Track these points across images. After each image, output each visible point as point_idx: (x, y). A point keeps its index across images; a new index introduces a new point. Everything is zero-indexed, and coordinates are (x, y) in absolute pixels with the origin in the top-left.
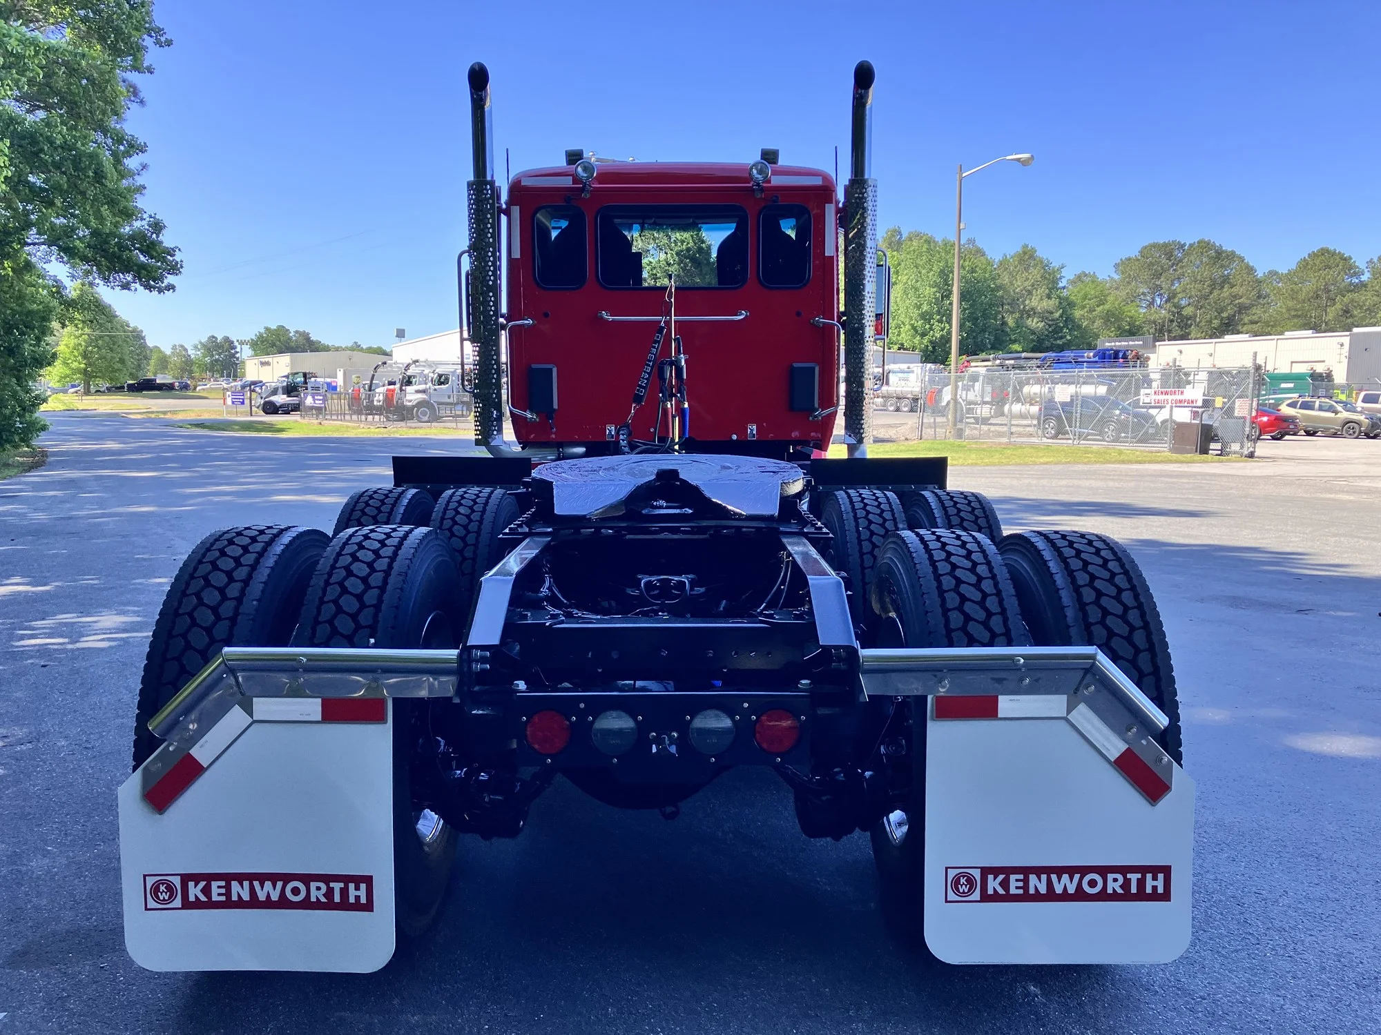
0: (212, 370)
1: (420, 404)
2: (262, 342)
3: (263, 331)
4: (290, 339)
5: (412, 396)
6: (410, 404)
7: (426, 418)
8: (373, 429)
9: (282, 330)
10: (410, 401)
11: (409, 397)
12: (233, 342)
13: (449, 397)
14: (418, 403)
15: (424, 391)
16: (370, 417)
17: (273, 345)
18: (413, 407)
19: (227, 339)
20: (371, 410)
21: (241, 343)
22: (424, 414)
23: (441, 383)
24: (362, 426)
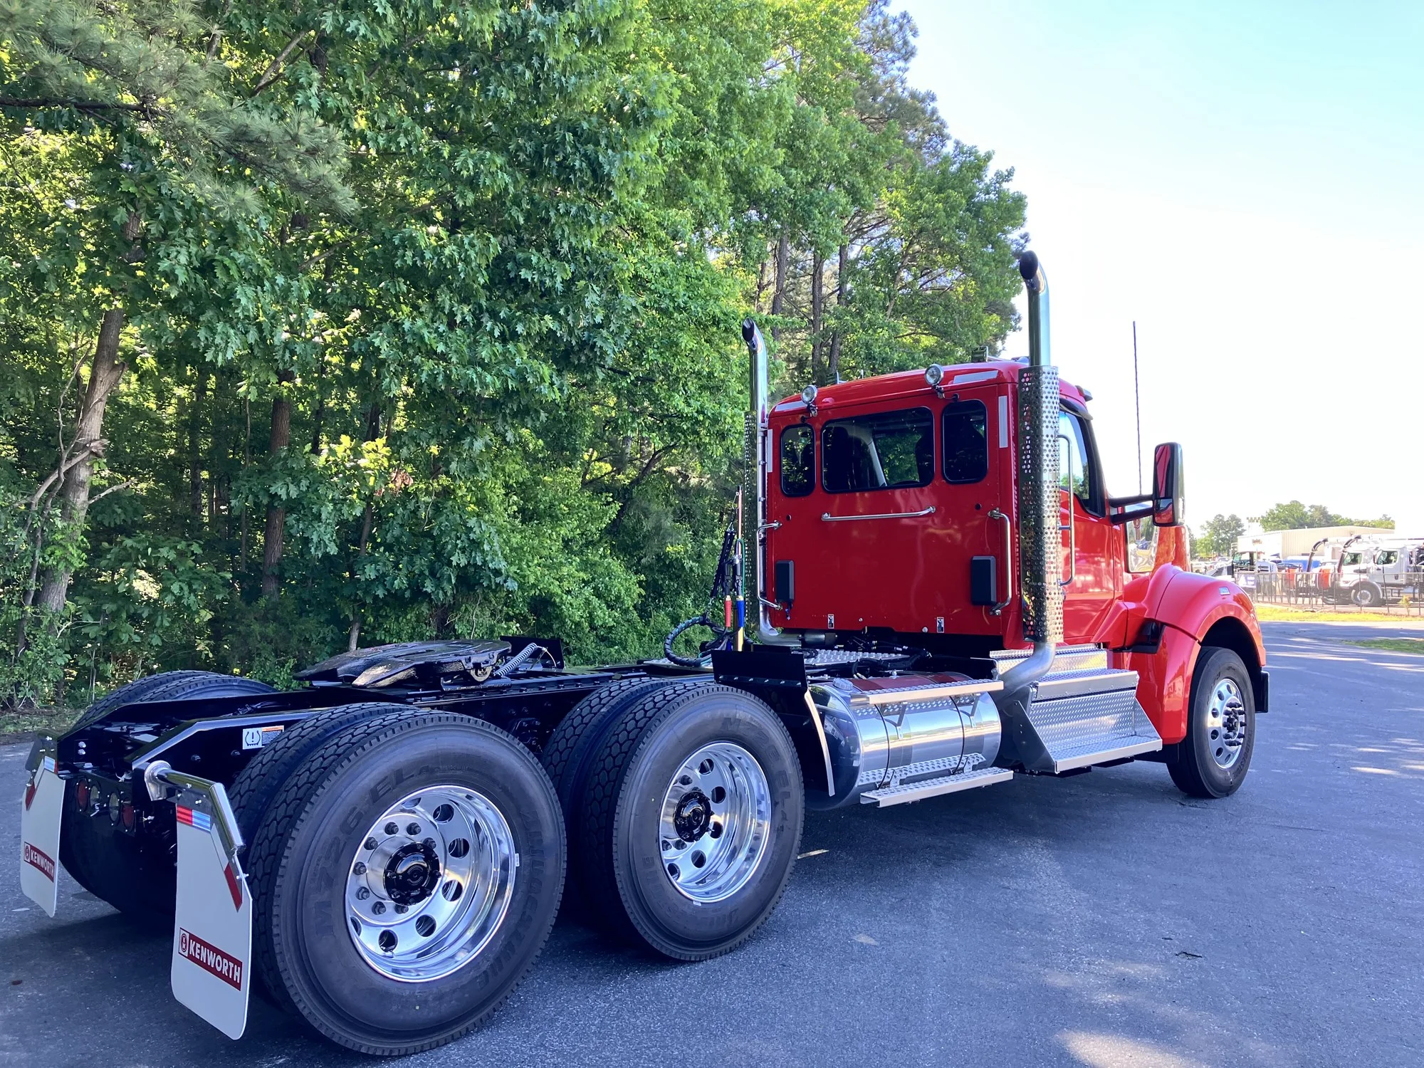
0: (1216, 549)
1: (1360, 586)
2: (1273, 518)
3: (1274, 507)
4: (1304, 514)
5: (1349, 577)
6: (1347, 585)
7: (1367, 602)
8: (1301, 614)
9: (1296, 505)
10: (1347, 582)
11: (1345, 578)
12: (1239, 520)
13: (1396, 577)
14: (1357, 585)
15: (1364, 572)
16: (1300, 600)
17: (1286, 522)
18: (1351, 589)
19: (1233, 518)
20: (1306, 592)
21: (1251, 520)
22: (1365, 597)
23: (1388, 561)
24: (1290, 609)
